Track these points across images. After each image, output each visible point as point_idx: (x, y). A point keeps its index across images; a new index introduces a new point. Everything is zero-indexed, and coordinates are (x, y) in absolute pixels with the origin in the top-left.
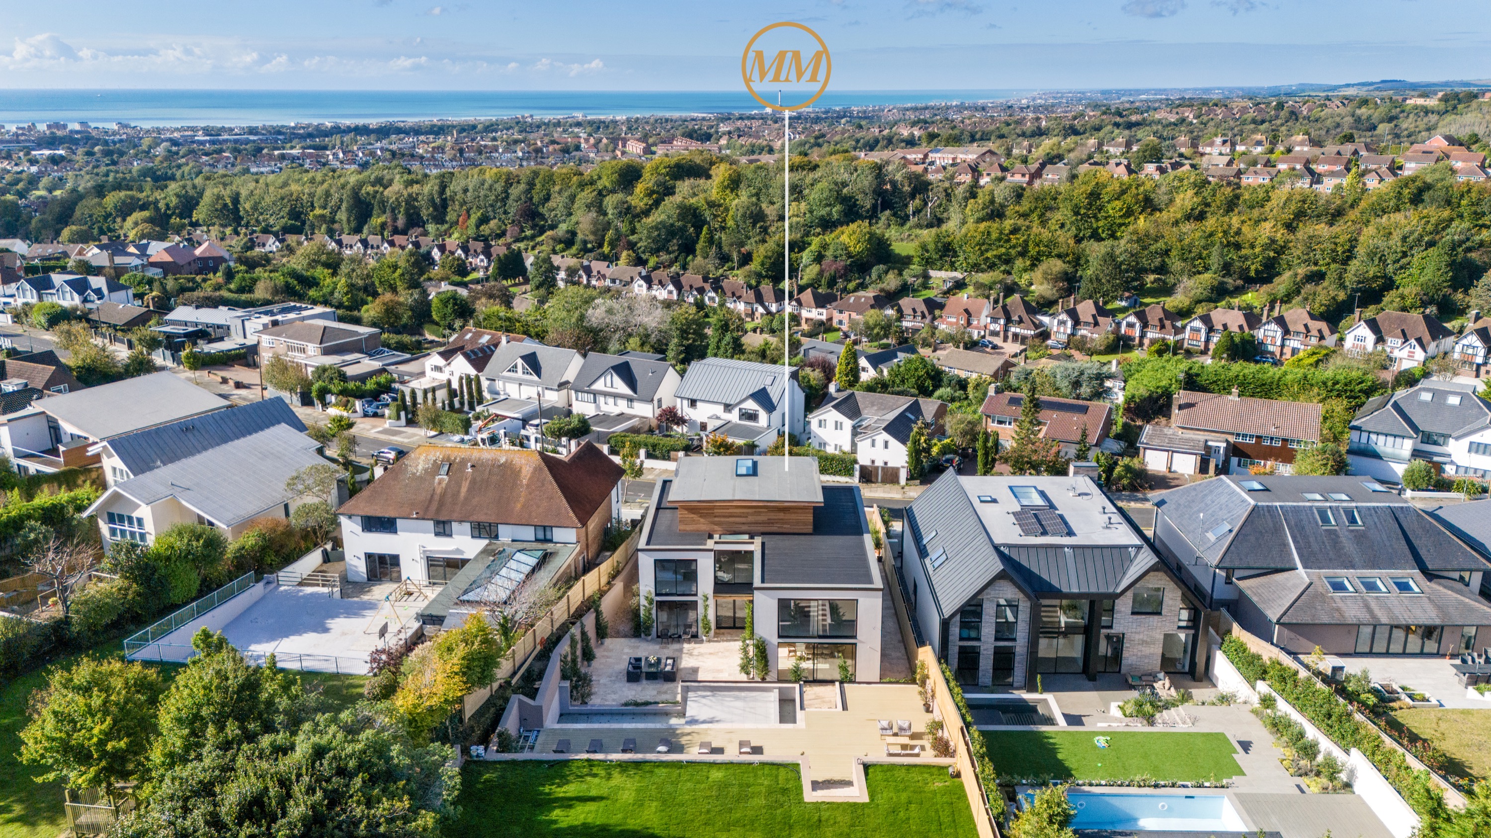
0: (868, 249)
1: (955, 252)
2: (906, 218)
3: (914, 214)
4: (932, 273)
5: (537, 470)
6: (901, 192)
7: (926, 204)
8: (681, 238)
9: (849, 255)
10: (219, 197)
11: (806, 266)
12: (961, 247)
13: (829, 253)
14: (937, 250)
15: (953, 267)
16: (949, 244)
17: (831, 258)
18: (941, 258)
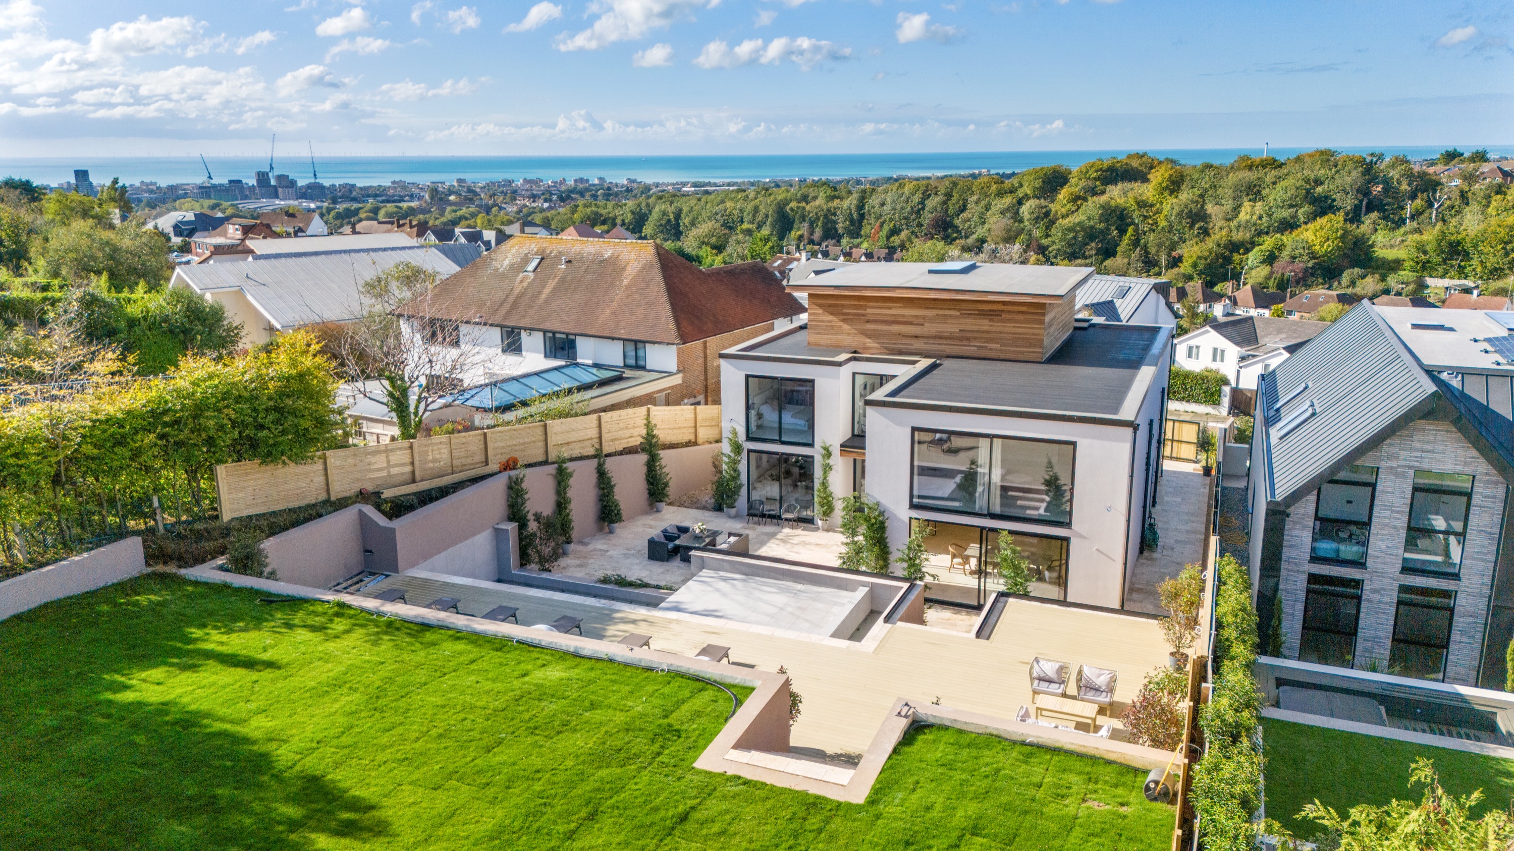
0: (1339, 248)
1: (1468, 254)
2: (1402, 222)
3: (1412, 217)
4: (1429, 281)
5: (646, 267)
6: (1397, 191)
7: (1431, 205)
8: (1101, 241)
9: (1313, 256)
10: (664, 213)
11: (1251, 269)
12: (1475, 246)
13: (1286, 254)
14: (1440, 250)
15: (1462, 273)
16: (1459, 243)
17: (1287, 258)
18: (1444, 261)
